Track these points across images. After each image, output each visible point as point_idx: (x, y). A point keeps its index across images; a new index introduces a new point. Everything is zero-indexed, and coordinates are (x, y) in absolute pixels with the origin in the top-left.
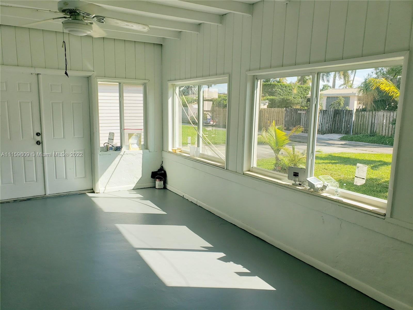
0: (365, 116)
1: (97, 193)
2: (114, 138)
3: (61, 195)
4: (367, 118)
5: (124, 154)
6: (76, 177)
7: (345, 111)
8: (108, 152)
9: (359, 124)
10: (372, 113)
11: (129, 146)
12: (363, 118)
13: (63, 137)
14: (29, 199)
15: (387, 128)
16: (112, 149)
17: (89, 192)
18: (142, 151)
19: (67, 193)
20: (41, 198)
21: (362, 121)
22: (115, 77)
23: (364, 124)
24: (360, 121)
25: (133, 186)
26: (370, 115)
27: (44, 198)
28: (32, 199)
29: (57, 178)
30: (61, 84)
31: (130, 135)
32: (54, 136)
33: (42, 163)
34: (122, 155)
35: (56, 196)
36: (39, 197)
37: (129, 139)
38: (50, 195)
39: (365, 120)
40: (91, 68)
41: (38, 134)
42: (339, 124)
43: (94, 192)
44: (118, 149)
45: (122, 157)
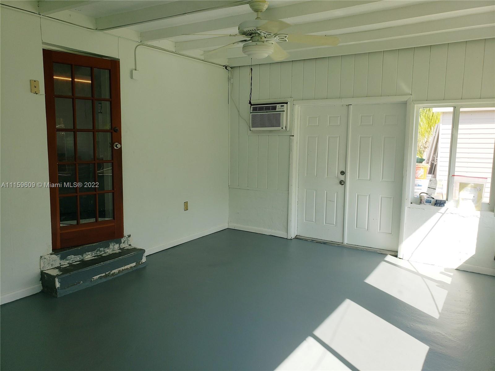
1: (400, 258)
2: (436, 187)
3: (358, 248)
5: (445, 212)
6: (380, 231)
8: (422, 206)
11: (457, 202)
13: (369, 178)
14: (325, 243)
16: (431, 203)
17: (392, 254)
19: (365, 248)
20: (336, 245)
27: (340, 246)
28: (328, 244)
29: (357, 227)
30: (373, 114)
31: (463, 186)
32: (359, 177)
33: (343, 205)
34: (443, 213)
35: (352, 248)
36: (335, 243)
37: (460, 191)
38: (348, 245)
40: (408, 91)
41: (343, 173)
43: (396, 256)
44: (439, 203)
45: (442, 216)
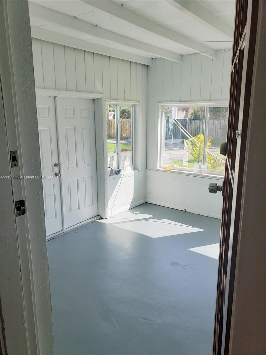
0: (197, 123)
2: (113, 162)
4: (199, 125)
5: (123, 176)
6: (86, 206)
7: (181, 120)
8: (114, 177)
9: (193, 130)
10: (202, 121)
11: (125, 168)
12: (195, 125)
13: (76, 166)
14: (53, 238)
15: (216, 132)
17: (98, 218)
18: (134, 171)
21: (195, 128)
22: (117, 99)
23: (197, 130)
24: (193, 128)
25: (129, 206)
26: (201, 123)
28: (55, 237)
29: (72, 210)
30: (73, 108)
31: (125, 158)
32: (69, 166)
33: (60, 195)
36: (59, 233)
37: (124, 161)
39: (197, 127)
40: (101, 90)
41: (56, 165)
42: (177, 131)
43: (102, 218)
45: (122, 179)
